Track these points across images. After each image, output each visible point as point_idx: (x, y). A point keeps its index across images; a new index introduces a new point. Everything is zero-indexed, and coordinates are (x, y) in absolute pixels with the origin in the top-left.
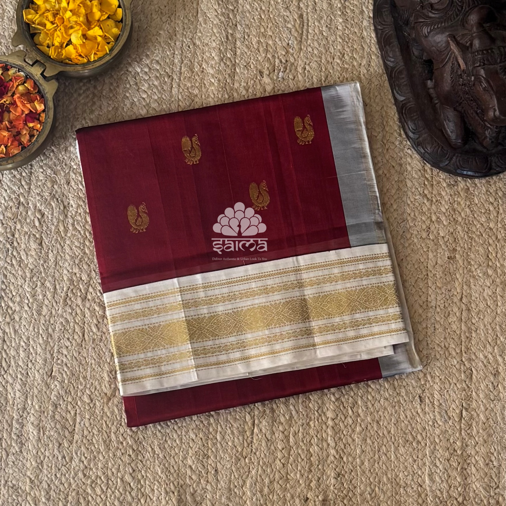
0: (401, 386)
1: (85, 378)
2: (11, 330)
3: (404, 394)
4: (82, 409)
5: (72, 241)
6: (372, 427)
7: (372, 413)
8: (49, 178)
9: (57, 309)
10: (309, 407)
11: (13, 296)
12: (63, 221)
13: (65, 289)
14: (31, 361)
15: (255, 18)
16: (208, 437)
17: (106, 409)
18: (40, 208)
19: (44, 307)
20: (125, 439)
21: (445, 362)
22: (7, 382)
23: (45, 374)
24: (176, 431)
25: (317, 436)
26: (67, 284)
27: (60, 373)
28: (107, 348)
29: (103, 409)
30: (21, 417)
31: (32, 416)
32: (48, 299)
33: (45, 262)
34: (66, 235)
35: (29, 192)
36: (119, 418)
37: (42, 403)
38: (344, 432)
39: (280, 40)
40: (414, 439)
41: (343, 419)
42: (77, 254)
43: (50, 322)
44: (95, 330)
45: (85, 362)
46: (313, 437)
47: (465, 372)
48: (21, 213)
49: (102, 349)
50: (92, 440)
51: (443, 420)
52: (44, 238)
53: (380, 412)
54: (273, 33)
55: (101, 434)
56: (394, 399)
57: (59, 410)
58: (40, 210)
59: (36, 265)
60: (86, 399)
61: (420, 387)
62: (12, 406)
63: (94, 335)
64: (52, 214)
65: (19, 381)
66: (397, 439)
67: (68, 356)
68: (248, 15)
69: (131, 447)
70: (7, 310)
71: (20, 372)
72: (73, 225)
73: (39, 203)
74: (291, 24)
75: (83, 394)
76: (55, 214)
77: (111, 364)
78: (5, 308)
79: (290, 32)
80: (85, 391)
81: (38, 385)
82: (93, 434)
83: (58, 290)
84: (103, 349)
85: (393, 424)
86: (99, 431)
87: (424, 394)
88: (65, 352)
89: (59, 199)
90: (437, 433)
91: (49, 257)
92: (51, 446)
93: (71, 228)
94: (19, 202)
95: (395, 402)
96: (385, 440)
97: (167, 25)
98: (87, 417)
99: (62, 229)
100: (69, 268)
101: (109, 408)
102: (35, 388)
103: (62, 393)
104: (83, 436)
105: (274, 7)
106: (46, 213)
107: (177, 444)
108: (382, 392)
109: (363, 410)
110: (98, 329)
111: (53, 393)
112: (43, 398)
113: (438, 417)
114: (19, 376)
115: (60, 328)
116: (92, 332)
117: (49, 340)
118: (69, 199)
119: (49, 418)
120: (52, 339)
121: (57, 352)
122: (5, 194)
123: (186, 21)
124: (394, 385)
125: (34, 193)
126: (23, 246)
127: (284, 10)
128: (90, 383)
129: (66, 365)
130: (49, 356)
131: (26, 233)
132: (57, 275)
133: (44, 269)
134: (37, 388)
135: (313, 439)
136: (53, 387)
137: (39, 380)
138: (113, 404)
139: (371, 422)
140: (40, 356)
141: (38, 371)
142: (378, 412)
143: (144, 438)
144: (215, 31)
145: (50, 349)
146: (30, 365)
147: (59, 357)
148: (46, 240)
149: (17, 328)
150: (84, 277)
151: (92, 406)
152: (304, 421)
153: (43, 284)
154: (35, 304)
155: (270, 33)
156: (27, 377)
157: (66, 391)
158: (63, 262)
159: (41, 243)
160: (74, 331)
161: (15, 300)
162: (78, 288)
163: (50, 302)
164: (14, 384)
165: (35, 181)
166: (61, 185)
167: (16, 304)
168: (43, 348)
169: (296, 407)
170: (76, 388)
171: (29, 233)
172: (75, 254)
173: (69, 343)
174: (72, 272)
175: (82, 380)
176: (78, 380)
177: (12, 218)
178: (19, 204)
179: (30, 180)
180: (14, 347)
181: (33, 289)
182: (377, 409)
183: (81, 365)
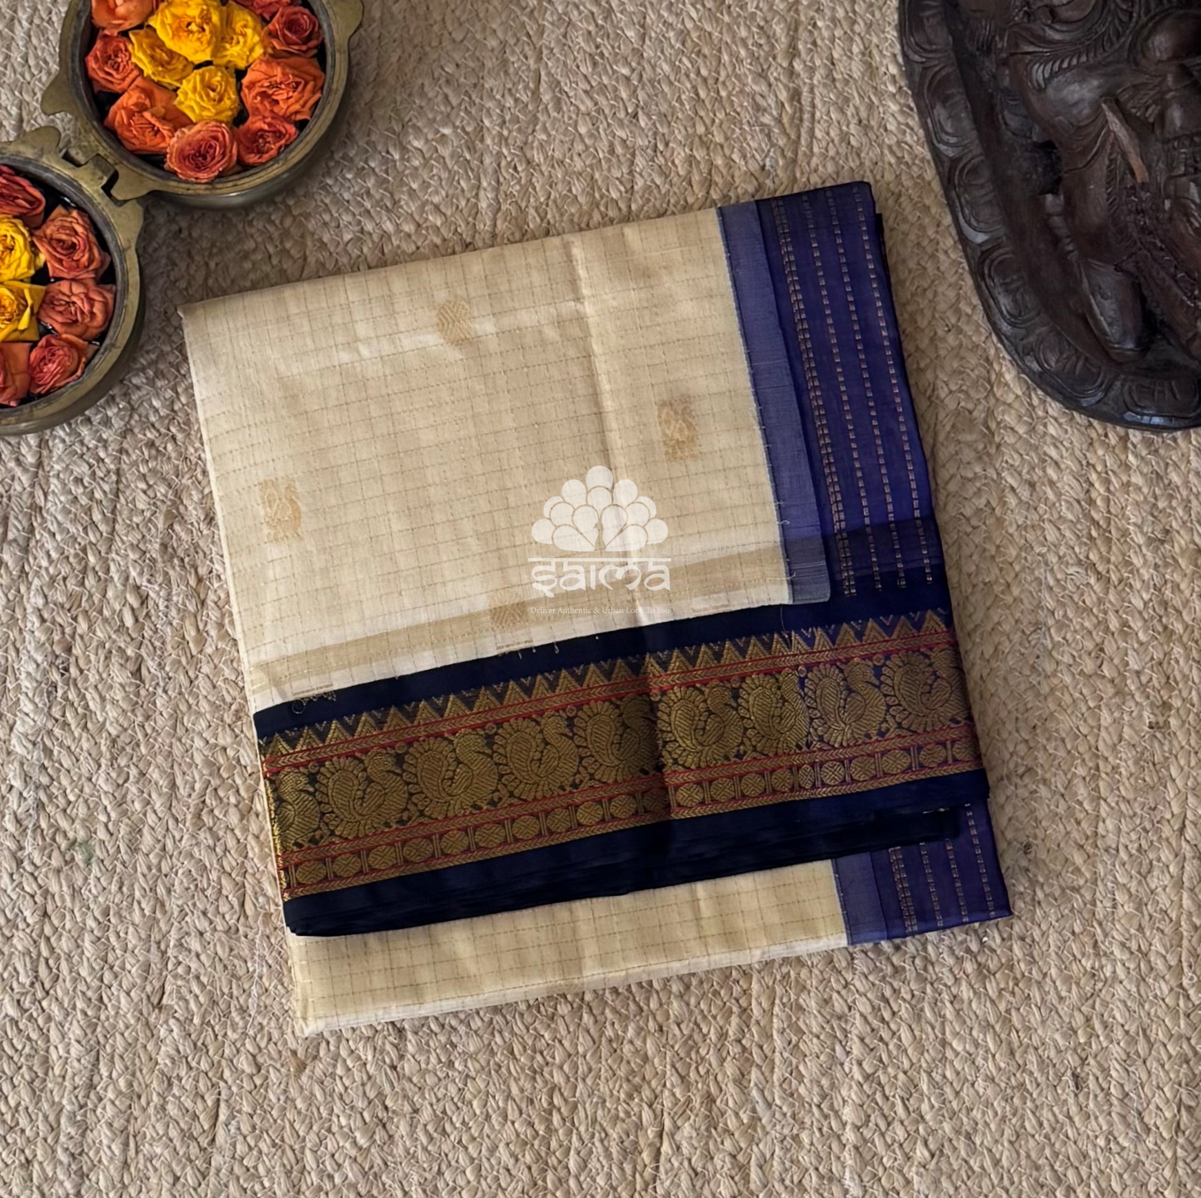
0: (1028, 1046)
1: (243, 1010)
2: (65, 888)
3: (1033, 1067)
4: (234, 1089)
5: (216, 667)
6: (955, 1149)
7: (954, 1114)
8: (162, 508)
9: (178, 837)
10: (799, 1094)
11: (69, 803)
12: (196, 617)
13: (197, 786)
14: (112, 968)
15: (683, 97)
16: (547, 1164)
17: (293, 1092)
18: (138, 583)
19: (146, 831)
20: (339, 1166)
21: (1138, 987)
22: (49, 1019)
23: (145, 1001)
24: (466, 1148)
25: (817, 1169)
26: (202, 776)
27: (182, 998)
29: (285, 1091)
30: (81, 1107)
31: (109, 1107)
32: (155, 812)
33: (148, 718)
34: (201, 652)
35: (111, 541)
36: (325, 1114)
37: (134, 1075)
38: (885, 1160)
39: (744, 157)
40: (1059, 1181)
41: (883, 1127)
42: (228, 699)
43: (160, 870)
44: (270, 891)
45: (244, 970)
46: (807, 1170)
47: (1188, 1016)
48: (91, 596)
50: (256, 1168)
51: (1131, 1134)
52: (145, 657)
53: (974, 1112)
54: (727, 139)
55: (279, 1153)
56: (1009, 1079)
57: (176, 1091)
58: (137, 588)
59: (126, 726)
60: (244, 1064)
61: (1075, 1050)
62: (60, 1080)
63: (268, 903)
64: (168, 599)
65: (79, 1016)
66: (1016, 1179)
67: (203, 957)
68: (666, 89)
69: (353, 1186)
70: (54, 839)
71: (84, 993)
72: (220, 625)
73: (135, 568)
74: (771, 114)
75: (238, 1051)
76: (175, 598)
78: (49, 833)
79: (769, 136)
80: (244, 1045)
81: (127, 1028)
82: (260, 1152)
83: (181, 791)
85: (1006, 1144)
86: (274, 1145)
87: (1086, 1069)
88: (195, 945)
89: (187, 560)
90: (1115, 1166)
91: (158, 704)
92: (154, 1180)
93: (213, 633)
95: (1013, 1088)
96: (986, 1183)
98: (246, 1108)
99: (191, 633)
100: (207, 735)
101: (301, 1087)
102: (118, 1035)
103: (186, 1048)
104: (233, 1157)
105: (730, 70)
106: (152, 594)
107: (469, 1182)
108: (980, 1061)
109: (932, 1107)
111: (163, 1048)
113: (1119, 1127)
114: (80, 1004)
115: (186, 885)
116: (265, 895)
117: (159, 915)
118: (211, 561)
119: (151, 1110)
120: (165, 912)
121: (175, 946)
122: (50, 546)
123: (509, 102)
124: (1010, 1043)
125: (123, 543)
126: (93, 677)
127: (753, 80)
128: (256, 1024)
129: (198, 978)
130: (156, 957)
131: (101, 645)
132: (178, 750)
133: (147, 735)
134: (122, 1034)
135: (807, 1176)
136: (163, 1032)
137: (129, 1016)
138: (311, 1078)
139: (952, 1136)
140: (135, 956)
141: (128, 994)
142: (969, 1110)
143: (386, 1164)
144: (583, 130)
145: (158, 937)
146: (108, 977)
147: (180, 959)
148: (151, 664)
149: (79, 883)
150: (247, 759)
151: (258, 1082)
152: (786, 1131)
153: (142, 774)
154: (123, 826)
155: (719, 138)
156: (99, 1009)
157: (195, 1045)
158: (193, 718)
159: (139, 669)
160: (220, 891)
161: (73, 815)
162: (232, 786)
163: (160, 819)
164: (67, 1025)
165: (125, 513)
166: (192, 524)
167: (77, 825)
168: (143, 936)
169: (766, 1093)
170: (220, 1038)
171: (107, 646)
172: (224, 700)
173: (207, 924)
174: (216, 745)
175: (235, 1015)
176: (227, 1014)
177: (67, 606)
178: (84, 571)
179: (113, 511)
180: (70, 931)
181: (118, 785)
182: (967, 1104)
183: (234, 981)
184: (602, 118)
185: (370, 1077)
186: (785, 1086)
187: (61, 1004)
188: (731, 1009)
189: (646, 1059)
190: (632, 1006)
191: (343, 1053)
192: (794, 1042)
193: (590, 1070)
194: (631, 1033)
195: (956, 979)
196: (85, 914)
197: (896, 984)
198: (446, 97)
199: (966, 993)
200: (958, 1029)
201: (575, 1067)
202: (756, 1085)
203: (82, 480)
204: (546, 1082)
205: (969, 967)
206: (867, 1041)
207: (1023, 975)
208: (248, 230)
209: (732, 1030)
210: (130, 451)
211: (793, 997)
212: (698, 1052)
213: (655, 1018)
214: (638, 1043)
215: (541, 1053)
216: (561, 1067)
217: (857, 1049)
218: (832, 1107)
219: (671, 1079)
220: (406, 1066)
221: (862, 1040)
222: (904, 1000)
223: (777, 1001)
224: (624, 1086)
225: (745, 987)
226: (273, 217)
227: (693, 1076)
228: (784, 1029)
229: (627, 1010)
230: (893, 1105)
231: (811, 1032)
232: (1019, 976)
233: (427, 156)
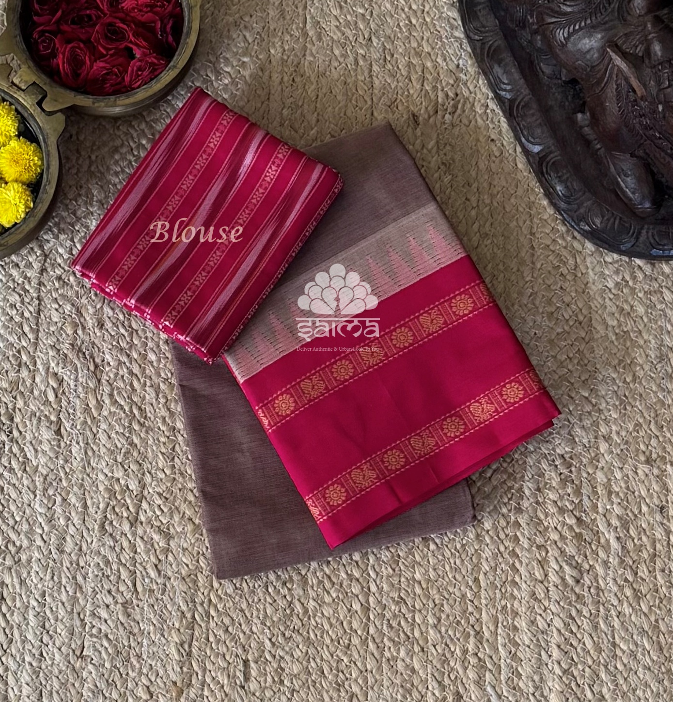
1: (139, 657)
5: (110, 424)
7: (624, 693)
8: (69, 320)
9: (89, 541)
10: (520, 688)
11: (16, 522)
12: (95, 391)
13: (101, 506)
14: (48, 632)
15: (401, 24)
18: (56, 370)
19: (68, 539)
22: (7, 669)
23: (71, 654)
26: (104, 498)
27: (96, 650)
28: (175, 603)
32: (74, 525)
33: (66, 461)
34: (100, 414)
35: (36, 344)
39: (445, 60)
42: (119, 446)
43: (78, 565)
44: (153, 574)
45: (138, 629)
48: (24, 381)
49: (166, 606)
52: (63, 420)
53: (638, 691)
54: (433, 49)
56: (660, 667)
58: (55, 374)
59: (52, 468)
60: (142, 694)
63: (151, 582)
64: (76, 380)
65: (28, 667)
67: (108, 622)
68: (389, 20)
70: (7, 547)
71: (30, 651)
72: (111, 395)
73: (53, 361)
74: (461, 31)
75: (137, 685)
76: (81, 380)
77: (182, 630)
79: (460, 45)
80: (140, 680)
81: (60, 673)
83: (90, 509)
84: (168, 606)
88: (104, 614)
89: (87, 353)
91: (73, 452)
94: (20, 363)
95: (663, 673)
97: (256, 47)
99: (92, 403)
100: (106, 471)
102: (53, 677)
103: (102, 685)
105: (432, 4)
106: (66, 378)
108: (640, 656)
109: (610, 689)
110: (159, 572)
111: (86, 685)
112: (68, 694)
114: (28, 659)
115: (96, 573)
116: (149, 577)
117: (78, 595)
118: (103, 353)
120: (82, 592)
121: (90, 615)
123: (287, 38)
124: (659, 643)
125: (45, 345)
126: (29, 436)
127: (448, 9)
128: (147, 665)
129: (106, 636)
130: (78, 623)
131: (34, 414)
132: (87, 482)
133: (66, 473)
134: (58, 677)
136: (85, 674)
137: (61, 665)
140: (63, 623)
141: (60, 650)
142: (634, 690)
144: (337, 52)
145: (79, 609)
146: (46, 639)
147: (94, 623)
148: (67, 425)
149: (25, 575)
150: (133, 486)
154: (53, 535)
155: (427, 49)
156: (41, 660)
157: (107, 681)
158: (96, 460)
159: (59, 429)
160: (119, 577)
161: (19, 531)
162: (124, 505)
163: (77, 529)
164: (19, 673)
165: (45, 326)
166: (89, 329)
167: (22, 536)
168: (69, 610)
169: (497, 688)
170: (124, 676)
171: (38, 414)
172: (117, 447)
173: (111, 599)
174: (113, 477)
175: (134, 660)
176: (128, 661)
177: (9, 390)
178: (20, 365)
179: (37, 325)
180: (19, 609)
181: (49, 508)
182: (633, 686)
183: (131, 636)
184: (348, 42)
185: (226, 695)
186: (510, 682)
187: (15, 659)
188: (469, 633)
189: (413, 670)
190: (402, 635)
191: (208, 680)
192: (513, 652)
193: (376, 682)
194: (402, 653)
195: (620, 601)
196: (29, 596)
197: (578, 607)
198: (245, 37)
199: (627, 610)
200: (623, 635)
201: (366, 680)
202: (489, 683)
203: (15, 306)
204: (347, 692)
205: (628, 592)
206: (562, 647)
207: (665, 596)
208: (116, 131)
209: (471, 647)
210: (46, 283)
211: (510, 621)
212: (449, 664)
213: (418, 643)
214: (408, 660)
215: (342, 672)
216: (356, 680)
217: (556, 653)
218: (542, 695)
219: (432, 684)
220: (251, 685)
221: (559, 646)
222: (585, 617)
223: (500, 625)
224: (400, 690)
225: (478, 617)
226: (133, 123)
227: (447, 681)
228: (506, 644)
229: (399, 638)
230: (583, 690)
231: (524, 644)
232: (662, 597)
233: (233, 76)
